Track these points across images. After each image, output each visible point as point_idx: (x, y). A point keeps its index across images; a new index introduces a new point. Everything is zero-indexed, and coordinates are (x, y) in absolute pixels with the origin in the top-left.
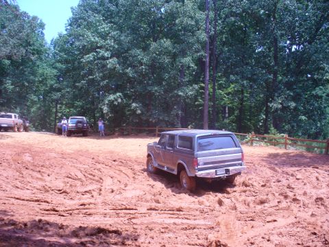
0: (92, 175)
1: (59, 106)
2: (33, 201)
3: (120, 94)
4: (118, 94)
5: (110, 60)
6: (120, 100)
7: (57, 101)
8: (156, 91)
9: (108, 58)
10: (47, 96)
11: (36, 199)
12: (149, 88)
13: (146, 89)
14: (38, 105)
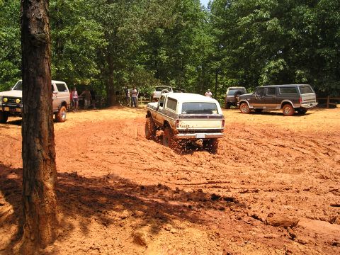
0: (243, 149)
1: (219, 76)
3: (283, 60)
4: (280, 60)
5: (270, 22)
6: (282, 68)
7: (217, 71)
8: (326, 54)
9: (267, 19)
12: (318, 51)
13: (314, 53)
14: (197, 76)
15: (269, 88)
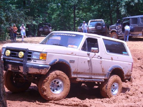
1: (76, 11)
2: (72, 106)
7: (74, 7)
10: (65, 3)
11: (75, 103)
14: (58, 12)
15: (132, 18)
